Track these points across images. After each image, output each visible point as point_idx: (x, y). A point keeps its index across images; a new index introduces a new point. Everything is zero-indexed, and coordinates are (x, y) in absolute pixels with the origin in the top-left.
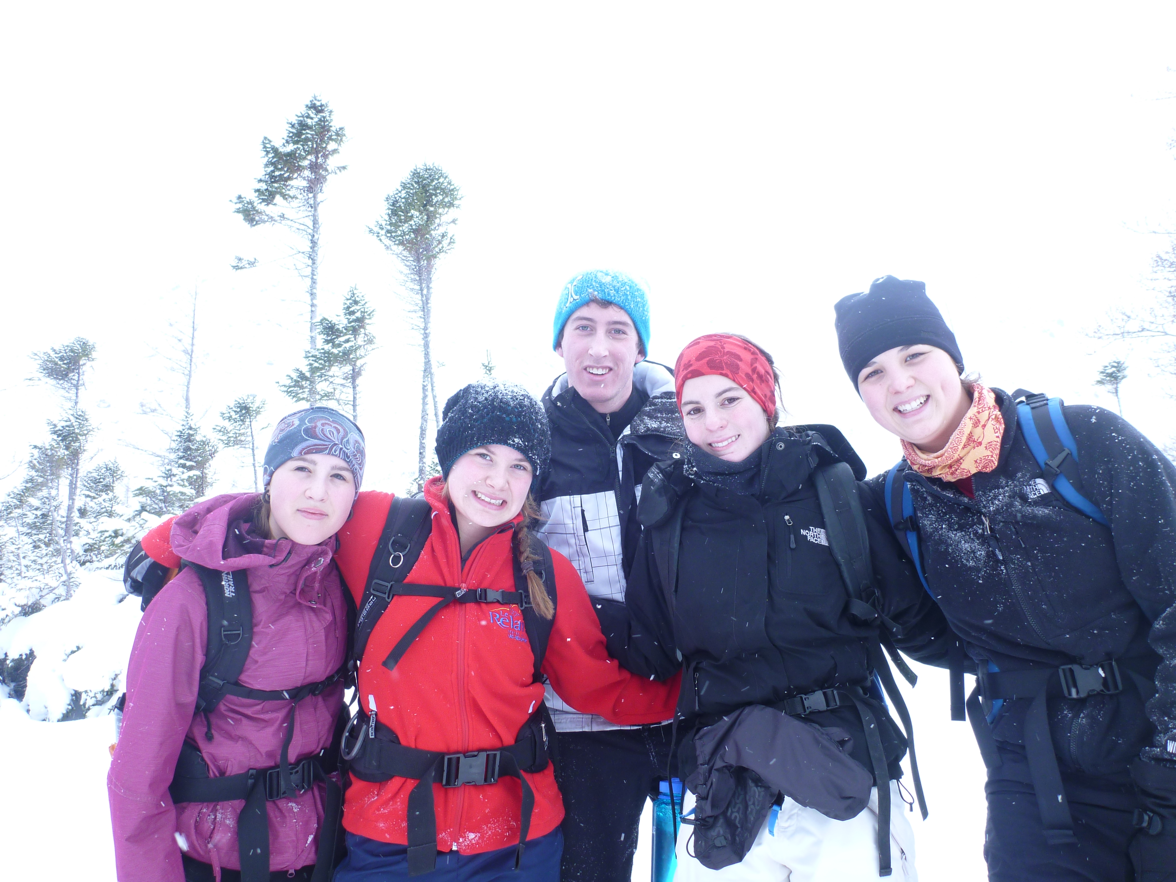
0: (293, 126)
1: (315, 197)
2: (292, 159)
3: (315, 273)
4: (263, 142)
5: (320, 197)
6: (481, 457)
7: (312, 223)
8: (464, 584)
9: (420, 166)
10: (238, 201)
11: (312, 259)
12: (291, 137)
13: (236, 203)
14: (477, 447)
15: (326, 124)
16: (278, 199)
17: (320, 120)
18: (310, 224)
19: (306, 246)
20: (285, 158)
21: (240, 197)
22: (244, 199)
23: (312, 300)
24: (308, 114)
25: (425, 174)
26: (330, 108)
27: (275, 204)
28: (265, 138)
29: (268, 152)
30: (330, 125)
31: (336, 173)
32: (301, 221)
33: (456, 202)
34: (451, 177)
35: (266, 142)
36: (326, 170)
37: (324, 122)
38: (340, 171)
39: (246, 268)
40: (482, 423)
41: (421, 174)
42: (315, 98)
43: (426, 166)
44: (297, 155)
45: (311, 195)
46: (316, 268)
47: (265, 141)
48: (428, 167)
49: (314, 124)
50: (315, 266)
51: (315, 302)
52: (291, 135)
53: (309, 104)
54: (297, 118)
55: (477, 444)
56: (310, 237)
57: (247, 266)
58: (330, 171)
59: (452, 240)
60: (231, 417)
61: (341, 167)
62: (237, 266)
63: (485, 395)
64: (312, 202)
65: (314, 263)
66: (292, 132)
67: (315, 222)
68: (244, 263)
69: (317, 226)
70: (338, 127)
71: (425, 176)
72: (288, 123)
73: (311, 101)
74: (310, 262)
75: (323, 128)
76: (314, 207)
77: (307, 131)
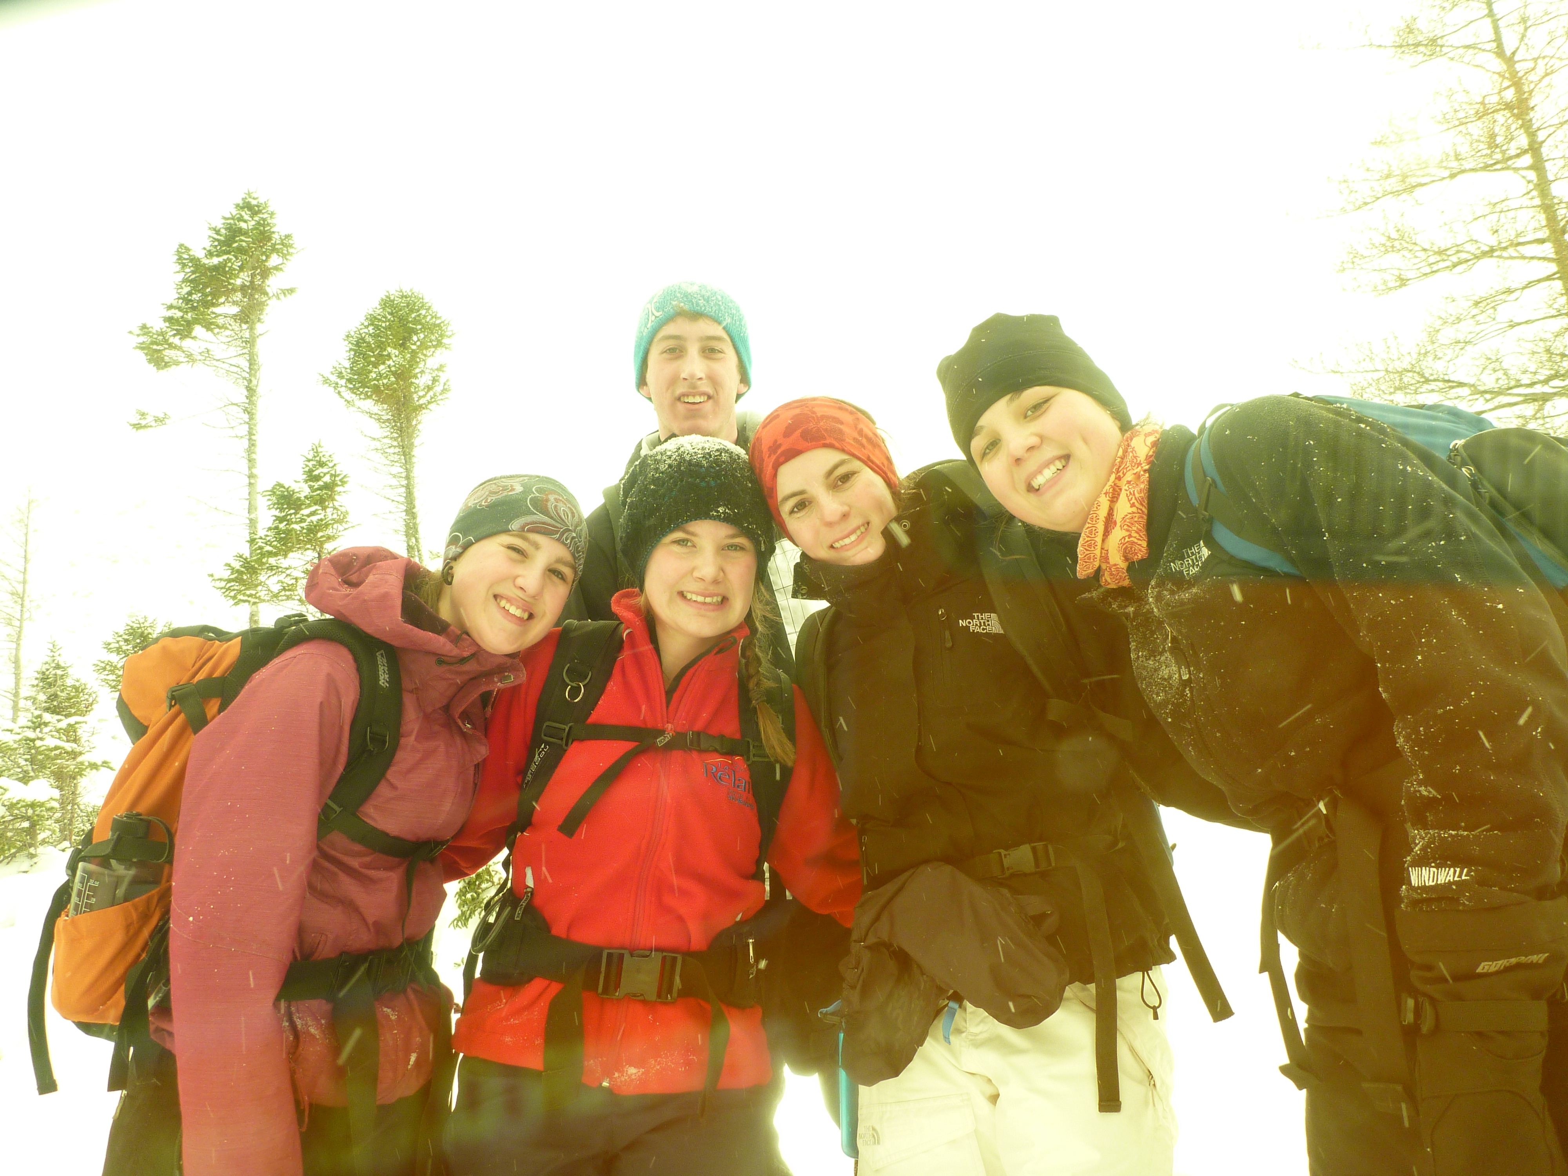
0: (218, 232)
1: (251, 329)
2: (219, 274)
3: (254, 432)
4: (178, 251)
5: (259, 328)
6: (679, 544)
7: (248, 365)
8: (670, 725)
9: (394, 293)
10: (139, 332)
11: (249, 413)
12: (216, 246)
13: (138, 335)
14: (672, 531)
15: (266, 229)
16: (198, 330)
17: (258, 223)
18: (245, 365)
19: (241, 395)
20: (209, 274)
21: (144, 327)
22: (150, 329)
23: (250, 468)
24: (241, 215)
25: (401, 302)
26: (270, 209)
27: (194, 338)
28: (181, 245)
29: (184, 265)
30: (272, 230)
31: (279, 298)
32: (234, 361)
33: (445, 341)
34: (434, 308)
35: (182, 249)
36: (266, 294)
37: (264, 226)
38: (284, 294)
39: (151, 426)
40: (672, 498)
41: (395, 302)
42: (249, 194)
43: (401, 291)
44: (227, 269)
45: (244, 326)
46: (255, 425)
47: (180, 250)
48: (405, 294)
49: (250, 227)
50: (253, 422)
51: (254, 471)
52: (216, 243)
53: (241, 202)
54: (224, 221)
55: (669, 527)
56: (246, 383)
57: (153, 424)
58: (271, 295)
59: (446, 387)
60: (120, 647)
61: (287, 290)
62: (139, 424)
63: (668, 462)
64: (247, 334)
65: (251, 419)
66: (218, 240)
67: (252, 362)
68: (149, 420)
69: (255, 367)
70: (283, 234)
71: (402, 305)
72: (210, 229)
73: (243, 199)
74: (246, 417)
75: (263, 235)
76: (250, 342)
77: (242, 238)
